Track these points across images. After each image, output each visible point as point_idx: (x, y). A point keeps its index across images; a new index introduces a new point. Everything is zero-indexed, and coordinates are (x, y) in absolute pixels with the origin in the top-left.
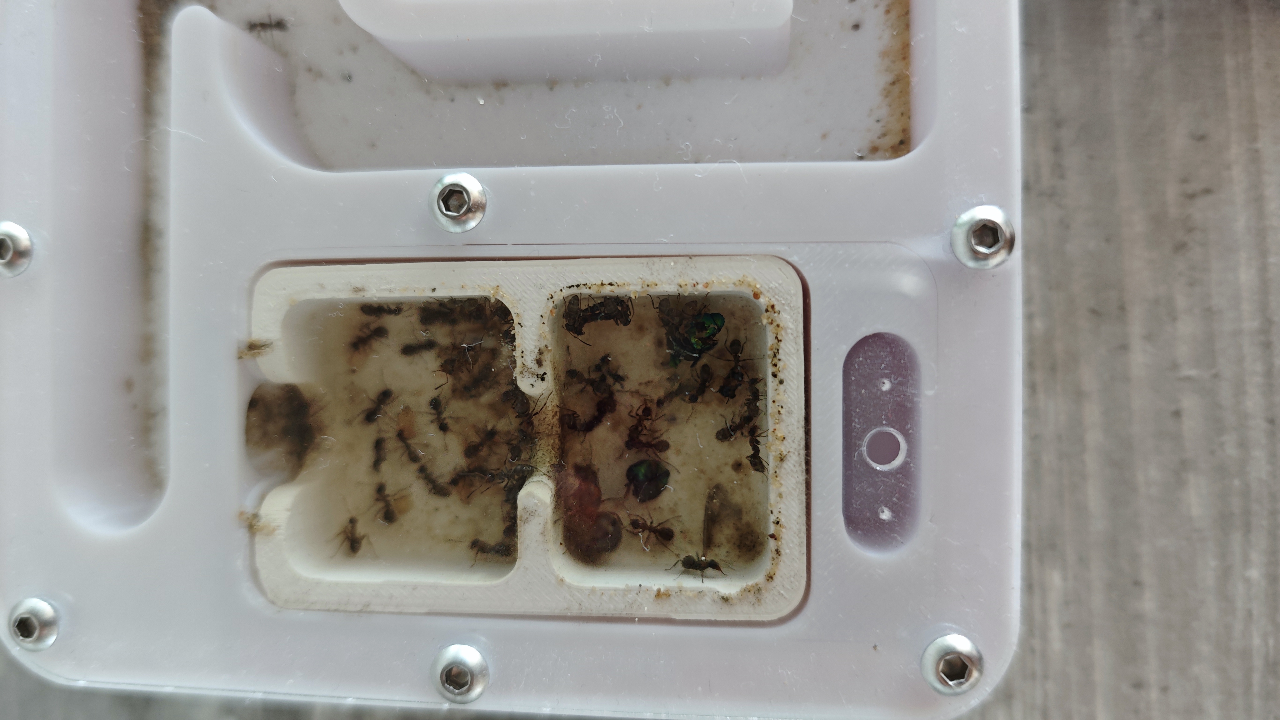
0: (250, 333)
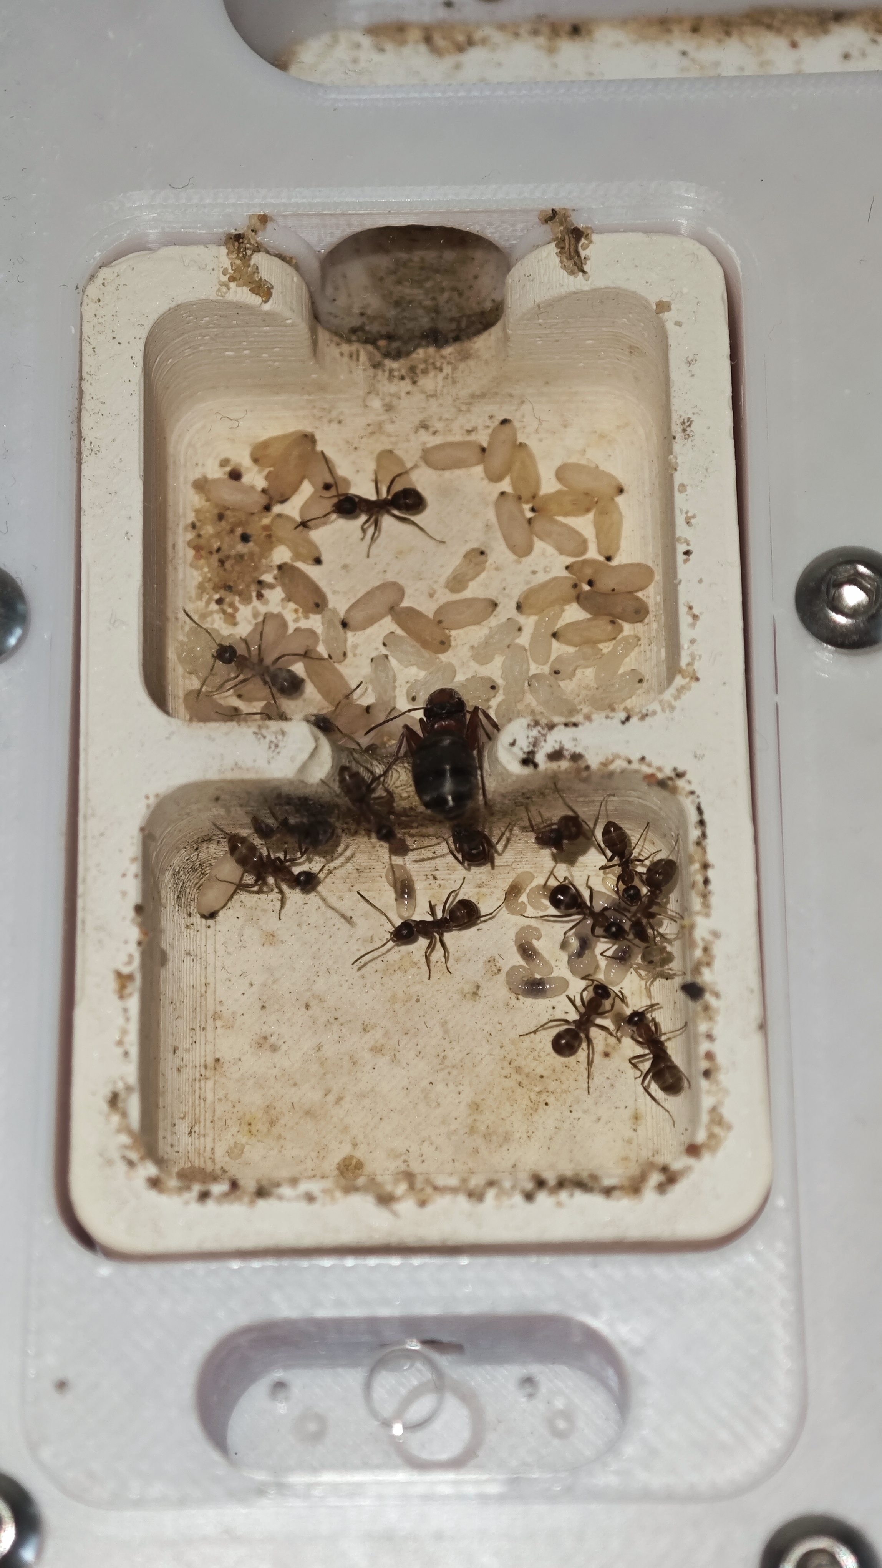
0: (601, 231)
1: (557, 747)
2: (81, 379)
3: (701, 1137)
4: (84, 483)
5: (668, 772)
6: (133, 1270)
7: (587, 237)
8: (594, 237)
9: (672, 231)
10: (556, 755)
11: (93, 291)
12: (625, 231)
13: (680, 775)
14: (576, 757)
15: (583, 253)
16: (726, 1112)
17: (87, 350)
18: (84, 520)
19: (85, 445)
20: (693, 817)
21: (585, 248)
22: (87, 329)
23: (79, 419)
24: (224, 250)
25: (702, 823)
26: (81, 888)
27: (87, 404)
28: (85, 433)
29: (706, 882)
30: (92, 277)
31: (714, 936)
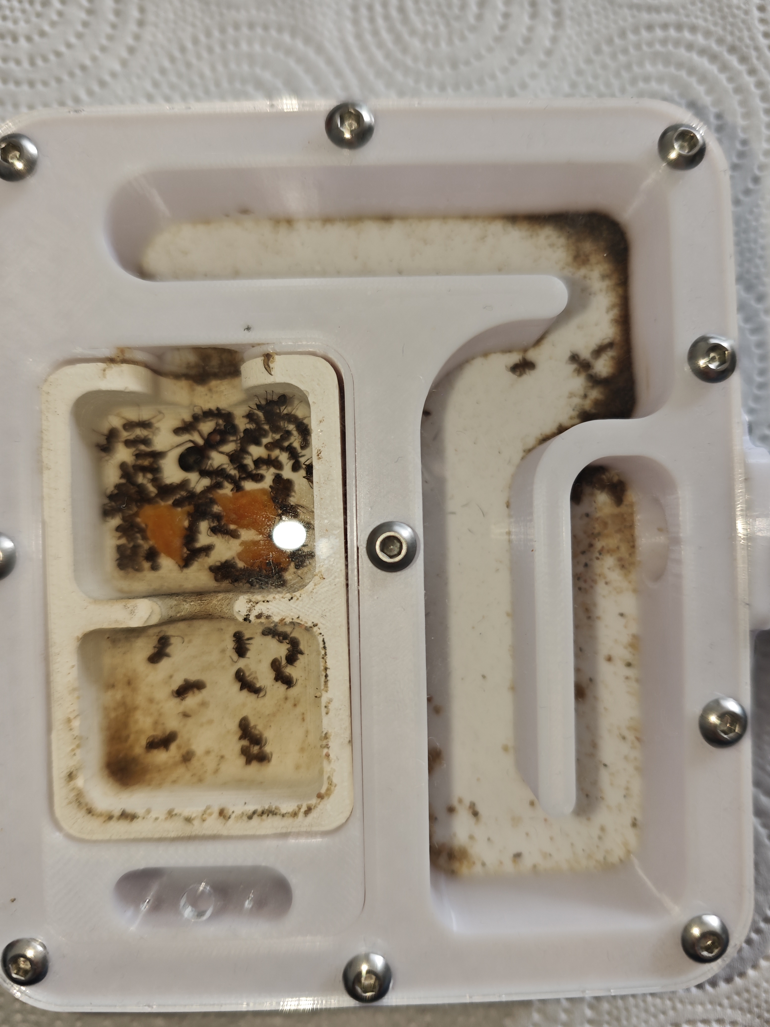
0: (279, 355)
1: (260, 612)
2: (41, 432)
3: (323, 791)
5: (310, 624)
7: (274, 357)
8: (277, 357)
10: (259, 616)
11: (46, 387)
12: (290, 354)
13: (315, 625)
14: (268, 617)
15: (271, 365)
16: (335, 780)
17: (44, 418)
19: (43, 465)
20: (321, 645)
21: (273, 362)
23: (40, 452)
25: (325, 648)
27: (44, 444)
28: (43, 459)
29: (326, 676)
30: (46, 380)
31: (330, 701)
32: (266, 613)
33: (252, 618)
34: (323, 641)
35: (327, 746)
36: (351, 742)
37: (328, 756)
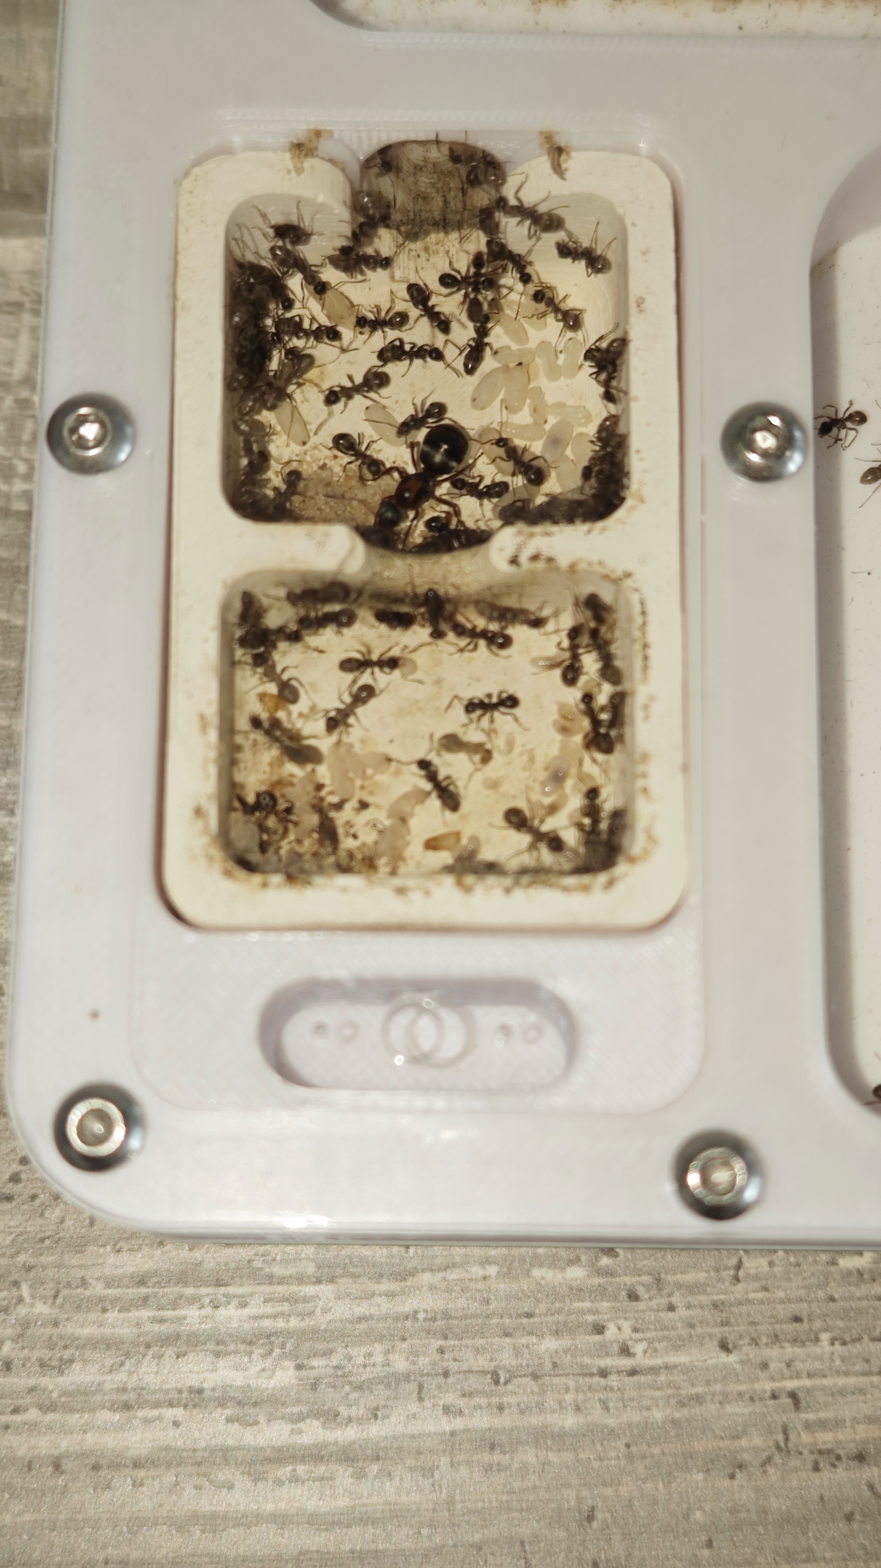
0: (578, 149)
1: (536, 553)
2: (176, 253)
3: (637, 850)
4: (179, 334)
5: (619, 573)
6: (211, 939)
7: (568, 153)
8: (574, 154)
9: (633, 151)
10: (535, 558)
11: (187, 184)
12: (597, 150)
13: (628, 575)
14: (550, 560)
15: (564, 166)
16: (658, 833)
17: (181, 230)
18: (178, 363)
19: (179, 304)
20: (637, 608)
21: (566, 161)
22: (182, 213)
23: (174, 284)
24: (288, 155)
25: (644, 613)
26: (173, 649)
27: (181, 272)
28: (180, 294)
29: (646, 658)
30: (187, 174)
31: (652, 698)
32: (546, 552)
33: (523, 559)
34: (642, 603)
35: (644, 776)
36: (685, 768)
37: (645, 790)
